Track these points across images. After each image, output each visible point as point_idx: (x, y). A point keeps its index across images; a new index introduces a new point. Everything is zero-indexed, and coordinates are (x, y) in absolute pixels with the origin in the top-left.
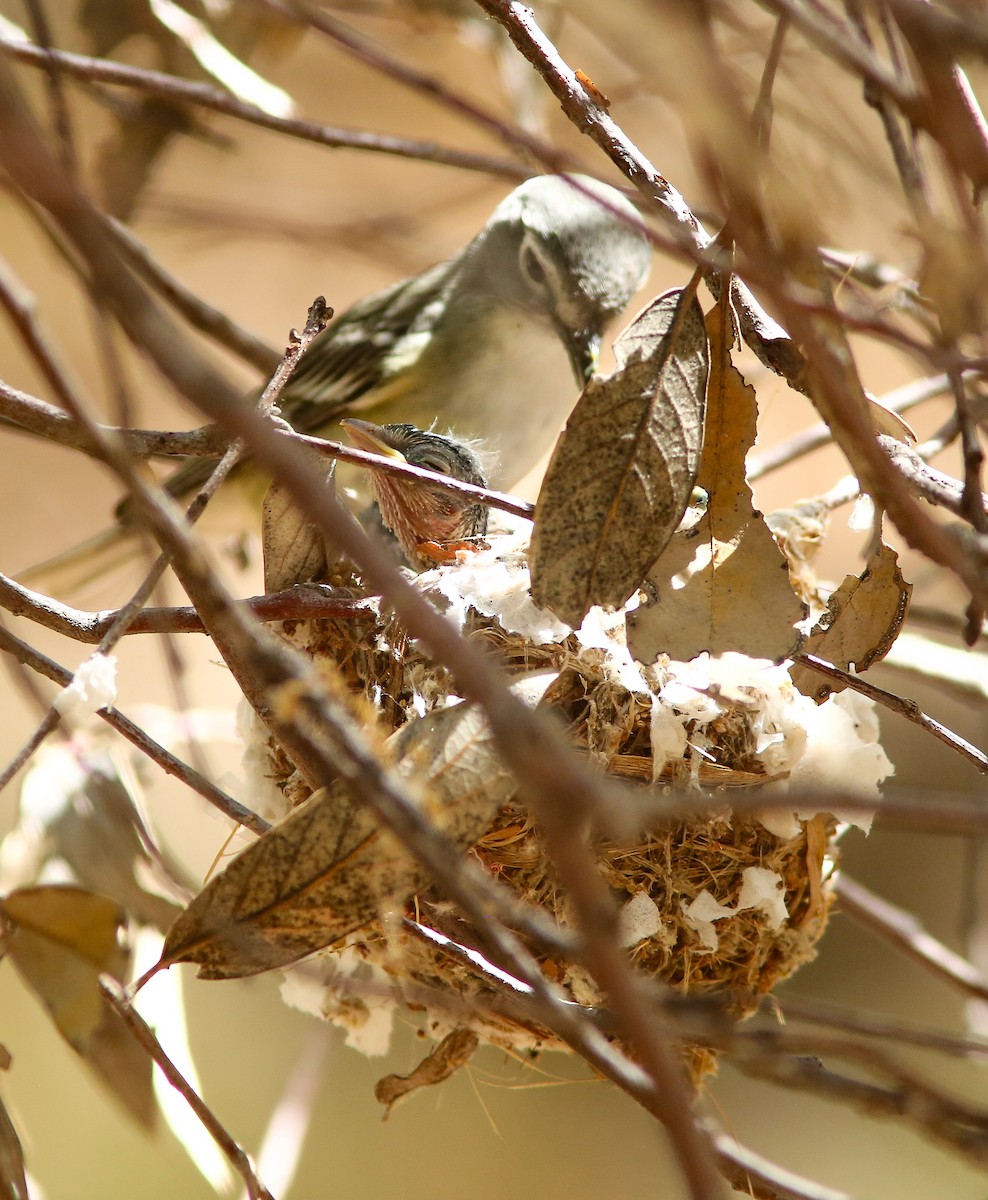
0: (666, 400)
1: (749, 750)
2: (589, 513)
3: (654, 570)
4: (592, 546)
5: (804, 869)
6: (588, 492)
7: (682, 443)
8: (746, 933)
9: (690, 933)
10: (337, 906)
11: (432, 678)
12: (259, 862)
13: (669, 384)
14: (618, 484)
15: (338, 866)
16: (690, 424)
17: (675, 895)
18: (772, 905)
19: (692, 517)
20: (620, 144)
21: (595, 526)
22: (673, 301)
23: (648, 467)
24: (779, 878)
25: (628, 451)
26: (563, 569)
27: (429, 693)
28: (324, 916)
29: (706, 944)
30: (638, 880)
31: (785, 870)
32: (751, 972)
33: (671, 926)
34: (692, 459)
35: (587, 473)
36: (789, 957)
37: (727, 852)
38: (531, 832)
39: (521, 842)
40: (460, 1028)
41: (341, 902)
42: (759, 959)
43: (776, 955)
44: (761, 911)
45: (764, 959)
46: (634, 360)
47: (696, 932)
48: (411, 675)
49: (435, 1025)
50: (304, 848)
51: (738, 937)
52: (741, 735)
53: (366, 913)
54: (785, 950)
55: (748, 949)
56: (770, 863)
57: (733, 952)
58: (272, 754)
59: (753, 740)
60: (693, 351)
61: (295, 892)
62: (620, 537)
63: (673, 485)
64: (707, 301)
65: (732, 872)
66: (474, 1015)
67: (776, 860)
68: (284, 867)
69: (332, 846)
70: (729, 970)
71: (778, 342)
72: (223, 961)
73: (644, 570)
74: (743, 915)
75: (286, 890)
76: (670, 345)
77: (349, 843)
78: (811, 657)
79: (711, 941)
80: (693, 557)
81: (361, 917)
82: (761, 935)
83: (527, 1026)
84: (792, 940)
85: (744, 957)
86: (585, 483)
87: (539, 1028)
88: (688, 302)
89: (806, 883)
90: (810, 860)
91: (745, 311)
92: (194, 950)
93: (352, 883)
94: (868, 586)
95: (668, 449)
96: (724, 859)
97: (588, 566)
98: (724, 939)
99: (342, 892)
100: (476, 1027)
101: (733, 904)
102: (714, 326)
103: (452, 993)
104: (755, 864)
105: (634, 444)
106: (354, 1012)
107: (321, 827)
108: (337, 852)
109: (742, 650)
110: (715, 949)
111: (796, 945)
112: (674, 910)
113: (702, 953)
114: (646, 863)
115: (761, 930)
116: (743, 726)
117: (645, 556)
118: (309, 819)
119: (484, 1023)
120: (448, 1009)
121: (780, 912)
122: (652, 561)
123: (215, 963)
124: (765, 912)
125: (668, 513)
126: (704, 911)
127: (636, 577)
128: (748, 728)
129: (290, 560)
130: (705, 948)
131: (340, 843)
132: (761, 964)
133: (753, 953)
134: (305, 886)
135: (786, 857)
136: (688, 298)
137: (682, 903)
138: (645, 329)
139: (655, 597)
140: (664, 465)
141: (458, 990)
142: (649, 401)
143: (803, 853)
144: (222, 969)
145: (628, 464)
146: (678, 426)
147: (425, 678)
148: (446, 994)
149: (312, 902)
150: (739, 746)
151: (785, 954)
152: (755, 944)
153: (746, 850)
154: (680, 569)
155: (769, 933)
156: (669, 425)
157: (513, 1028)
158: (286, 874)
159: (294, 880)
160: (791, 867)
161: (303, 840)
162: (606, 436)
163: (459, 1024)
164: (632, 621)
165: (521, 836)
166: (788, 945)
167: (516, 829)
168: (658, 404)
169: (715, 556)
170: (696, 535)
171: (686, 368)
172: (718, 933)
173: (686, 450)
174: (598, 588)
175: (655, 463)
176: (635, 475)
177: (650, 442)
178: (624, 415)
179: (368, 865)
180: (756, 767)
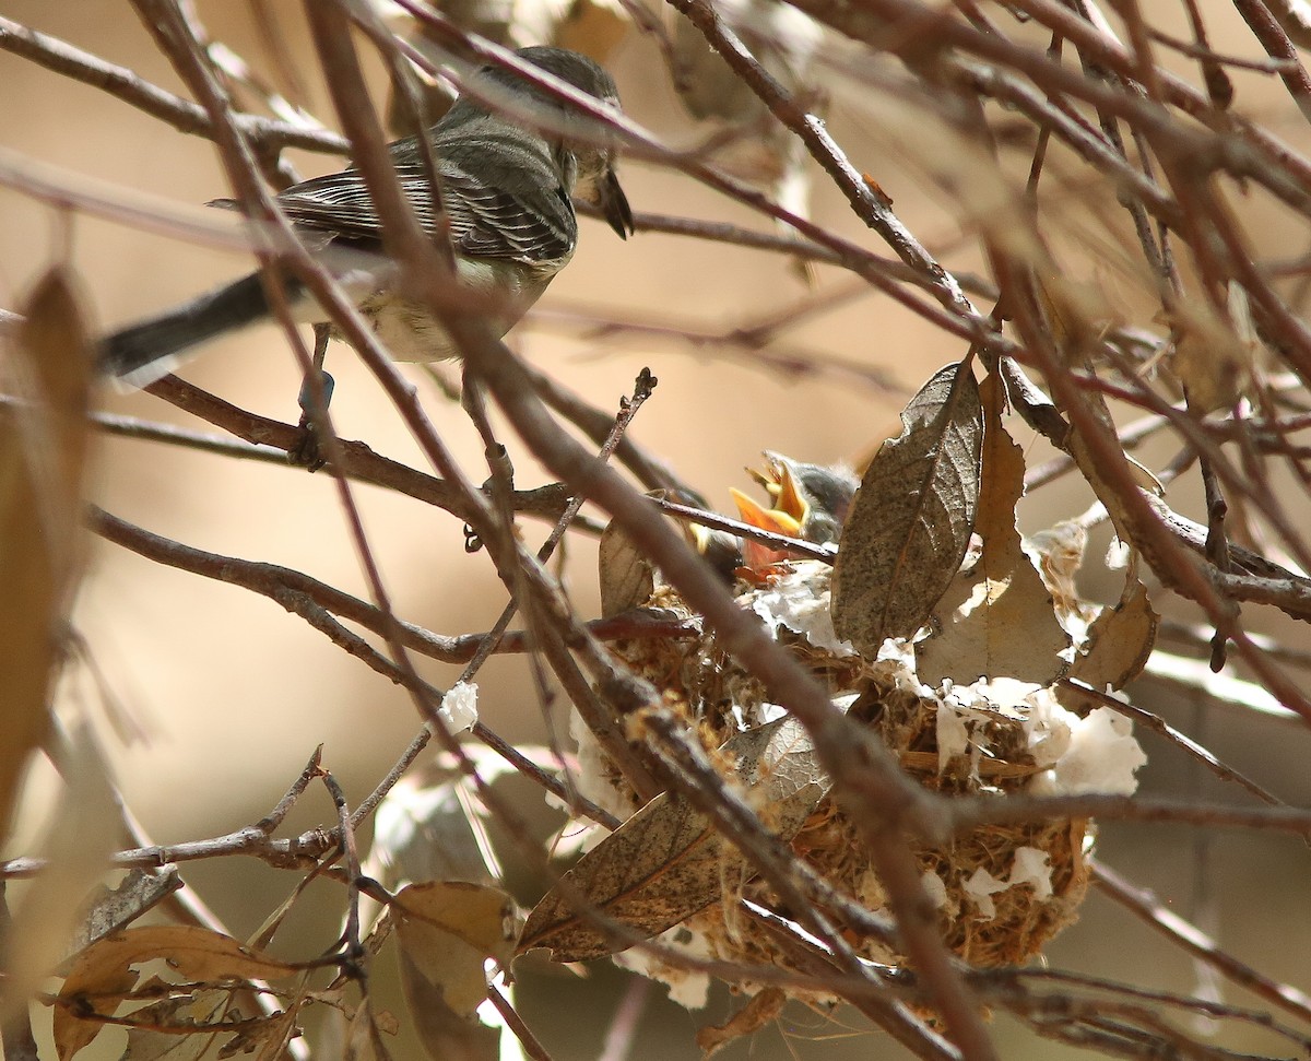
0: (947, 459)
1: (1021, 746)
2: (882, 559)
3: (938, 607)
4: (885, 587)
5: (1068, 846)
6: (882, 540)
7: (962, 496)
8: (1019, 902)
9: (972, 905)
10: (671, 897)
11: (747, 688)
12: (604, 860)
13: (949, 446)
14: (907, 534)
15: (672, 863)
16: (967, 479)
17: (958, 871)
18: (1039, 881)
19: (970, 560)
20: (903, 238)
21: (887, 570)
22: (951, 374)
23: (932, 519)
24: (1047, 855)
25: (915, 505)
26: (861, 607)
27: (744, 701)
28: (660, 907)
29: (985, 913)
30: (926, 859)
31: (1051, 848)
32: (1023, 935)
33: (954, 899)
34: (970, 510)
35: (880, 524)
36: (1055, 921)
37: (1003, 834)
38: (833, 819)
39: (825, 828)
40: (770, 987)
41: (675, 894)
42: (1030, 923)
43: (1044, 920)
44: (1029, 884)
45: (1034, 923)
46: (918, 427)
47: (976, 903)
48: (730, 684)
49: (749, 984)
50: (643, 847)
51: (1012, 905)
52: (1015, 734)
53: (696, 902)
54: (1052, 916)
55: (1020, 916)
56: (1039, 843)
57: (1007, 919)
59: (1025, 738)
60: (969, 418)
61: (635, 885)
62: (911, 579)
63: (954, 533)
64: (980, 372)
65: (1006, 851)
67: (1044, 840)
68: (626, 864)
69: (666, 846)
70: (1004, 933)
71: (1043, 407)
72: (573, 946)
73: (930, 607)
74: (1016, 888)
75: (628, 883)
76: (952, 411)
77: (683, 843)
78: (1073, 680)
79: (989, 911)
80: (970, 595)
81: (691, 906)
82: (1031, 903)
84: (1058, 906)
85: (1016, 922)
86: (878, 533)
88: (964, 376)
89: (1068, 858)
90: (1073, 837)
91: (1013, 380)
92: (548, 937)
93: (684, 877)
94: (1122, 616)
95: (950, 503)
96: (1000, 839)
97: (882, 605)
98: (1000, 908)
99: (676, 885)
100: (784, 985)
101: (1005, 879)
102: (987, 394)
103: (763, 957)
104: (1026, 843)
105: (920, 499)
106: (676, 971)
107: (657, 829)
108: (671, 850)
109: (1016, 675)
110: (993, 917)
111: (1061, 911)
112: (957, 885)
113: (982, 921)
115: (1031, 900)
116: (1016, 726)
117: (931, 595)
118: (647, 825)
119: (791, 983)
121: (1045, 889)
122: (937, 599)
123: (565, 948)
124: (1032, 885)
125: (952, 555)
126: (981, 886)
127: (922, 613)
128: (1020, 728)
130: (984, 917)
131: (674, 839)
132: (1032, 928)
133: (1024, 919)
134: (644, 880)
135: (1052, 838)
136: (964, 370)
137: (963, 880)
138: (928, 399)
139: (938, 630)
140: (946, 516)
141: (769, 955)
142: (933, 461)
143: (1067, 833)
144: (572, 953)
145: (915, 515)
146: (958, 482)
147: (741, 688)
148: (758, 958)
149: (650, 894)
150: (1013, 743)
151: (1052, 919)
152: (1027, 912)
153: (1019, 831)
154: (956, 609)
155: (1037, 902)
156: (950, 481)
158: (628, 870)
159: (634, 875)
160: (1056, 845)
161: (642, 840)
162: (895, 492)
163: (769, 983)
164: (920, 651)
165: (824, 823)
166: (1055, 911)
167: (820, 817)
168: (940, 463)
169: (989, 594)
170: (975, 575)
171: (963, 432)
172: (995, 903)
173: (965, 503)
174: (891, 622)
175: (938, 515)
176: (922, 523)
177: (934, 497)
178: (911, 474)
179: (697, 861)
180: (1027, 759)
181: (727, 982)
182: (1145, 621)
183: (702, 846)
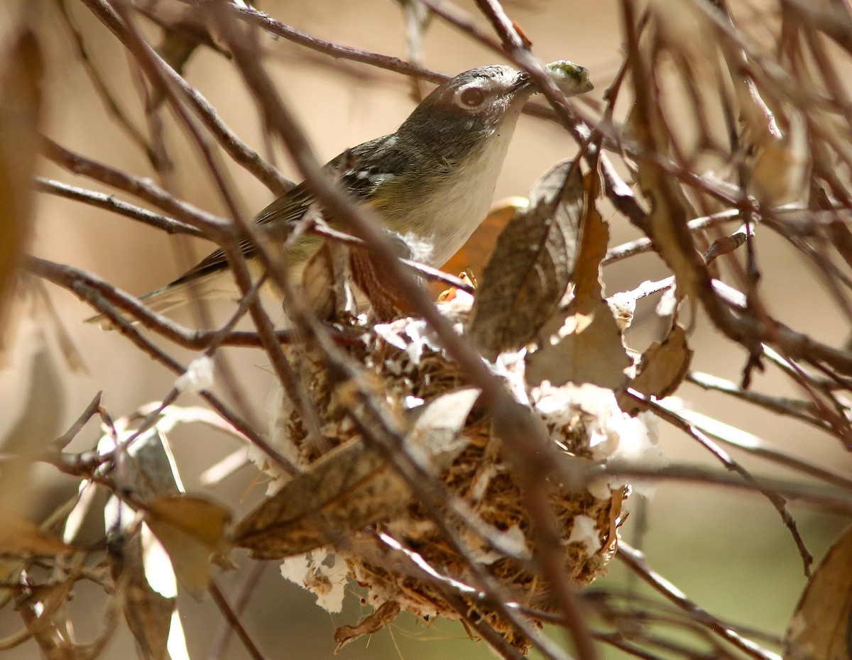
0: (558, 227)
1: (584, 444)
2: (507, 293)
3: (542, 331)
4: (508, 312)
5: (607, 520)
6: (507, 280)
7: (565, 254)
8: (572, 555)
10: (339, 521)
11: (399, 386)
13: (560, 217)
14: (526, 276)
15: (342, 497)
16: (571, 243)
18: (590, 539)
19: (568, 297)
21: (509, 301)
22: (566, 168)
23: (545, 267)
24: (595, 523)
25: (533, 257)
26: (489, 325)
27: (395, 395)
30: (513, 518)
31: (597, 518)
34: (571, 264)
35: (508, 268)
36: (593, 572)
37: (566, 505)
38: (450, 484)
40: (391, 600)
41: (341, 519)
42: (576, 572)
43: (587, 570)
44: (582, 543)
45: (579, 572)
46: (541, 202)
49: (375, 597)
50: (323, 484)
52: (581, 434)
54: (592, 568)
55: (572, 565)
56: (590, 514)
59: (588, 438)
60: (576, 199)
61: (314, 511)
62: (526, 309)
63: (559, 279)
64: (585, 168)
65: (568, 516)
66: (400, 592)
67: (593, 512)
68: (309, 495)
69: (339, 483)
71: (626, 198)
72: (266, 548)
73: (537, 329)
74: (572, 545)
76: (564, 195)
77: (351, 483)
78: (631, 391)
80: (563, 324)
82: (580, 557)
83: (434, 601)
84: (597, 561)
86: (507, 274)
87: (440, 603)
88: (574, 171)
89: (608, 527)
90: (611, 514)
91: (607, 176)
94: (667, 349)
95: (556, 257)
96: (563, 509)
97: (504, 324)
100: (401, 600)
101: (566, 536)
102: (587, 183)
104: (581, 513)
105: (537, 253)
106: (323, 585)
108: (342, 488)
109: (593, 382)
111: (599, 565)
114: (518, 508)
115: (581, 554)
116: (582, 430)
117: (538, 321)
119: (406, 598)
120: (385, 587)
121: (596, 544)
122: (542, 325)
123: (260, 550)
124: (585, 543)
125: (555, 294)
127: (531, 333)
128: (585, 431)
131: (345, 481)
132: (577, 575)
133: (574, 568)
134: (320, 508)
135: (599, 511)
136: (575, 165)
138: (549, 183)
139: (541, 347)
140: (553, 267)
141: (393, 577)
142: (548, 228)
143: (608, 509)
144: (266, 554)
145: (533, 264)
146: (564, 244)
147: (393, 386)
149: (323, 519)
150: (579, 441)
151: (591, 570)
152: (576, 562)
153: (577, 505)
154: (555, 332)
155: (585, 557)
156: (559, 242)
157: (424, 603)
159: (314, 504)
160: (601, 517)
161: (322, 479)
162: (521, 246)
163: (390, 597)
164: (528, 360)
166: (595, 564)
168: (553, 230)
169: (577, 326)
170: (568, 311)
171: (572, 209)
173: (567, 258)
174: (506, 339)
175: (549, 266)
176: (536, 272)
177: (547, 253)
178: (534, 234)
179: (360, 497)
180: (587, 454)
181: (358, 596)
182: (682, 353)
183: (364, 487)
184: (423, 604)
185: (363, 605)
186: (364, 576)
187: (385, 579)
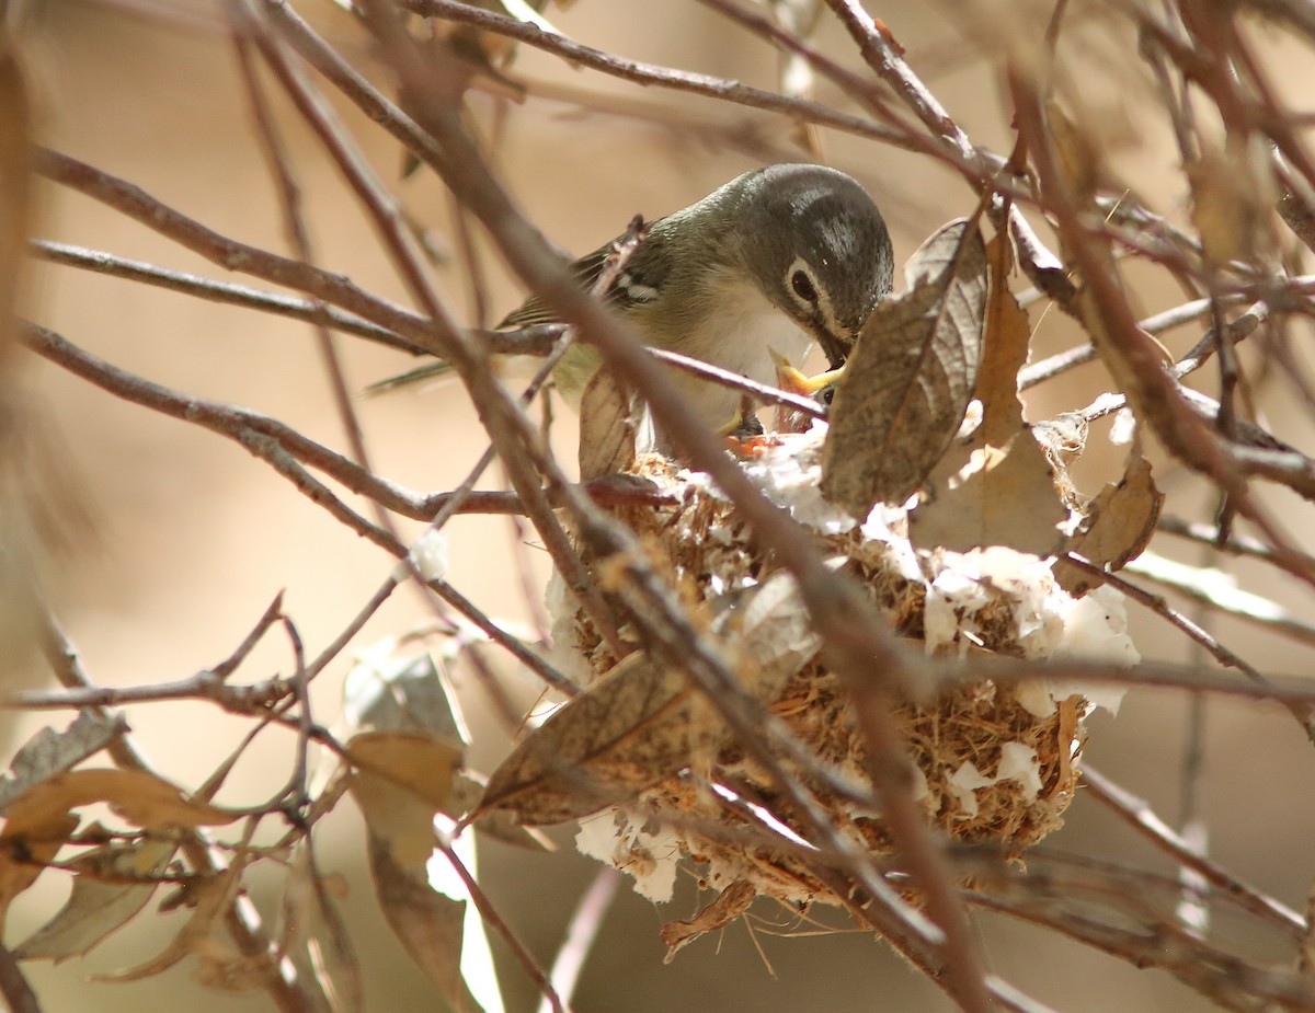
0: (950, 319)
1: (1012, 636)
2: (878, 419)
3: (934, 473)
4: (880, 449)
5: (1055, 746)
6: (878, 400)
7: (963, 359)
8: (1003, 802)
9: (953, 800)
10: (641, 762)
11: (730, 561)
12: (573, 720)
13: (953, 306)
14: (905, 394)
15: (644, 726)
16: (971, 342)
17: (940, 765)
18: (1027, 777)
19: (968, 427)
20: (913, 88)
21: (881, 432)
22: (958, 231)
23: (932, 380)
24: (1034, 753)
25: (914, 365)
26: (853, 469)
27: (725, 574)
28: (629, 772)
29: (967, 810)
31: (1039, 746)
32: (1005, 838)
33: (936, 792)
34: (971, 374)
35: (877, 383)
36: (1039, 825)
37: (989, 728)
38: (813, 704)
39: (804, 713)
40: (740, 879)
41: (645, 759)
42: (1013, 826)
43: (1027, 823)
44: (1017, 782)
45: (1017, 826)
46: (921, 282)
47: (958, 799)
48: (711, 558)
49: (717, 876)
50: (615, 708)
51: (995, 805)
52: (1005, 622)
53: (667, 769)
54: (1035, 818)
55: (1004, 816)
56: (1026, 739)
57: (989, 818)
58: (580, 627)
59: (1015, 627)
60: (974, 276)
61: (604, 748)
62: (907, 443)
63: (954, 396)
64: (988, 232)
65: (992, 745)
66: (753, 867)
67: (1032, 737)
68: (595, 725)
69: (638, 707)
70: (985, 835)
71: (1052, 271)
72: (537, 809)
73: (925, 472)
74: (1001, 785)
75: (596, 746)
76: (955, 269)
77: (654, 705)
78: (1073, 555)
79: (971, 807)
80: (968, 461)
81: (662, 773)
82: (1015, 803)
83: (801, 878)
84: (1043, 809)
85: (999, 823)
86: (875, 392)
87: (811, 881)
88: (972, 234)
89: (1056, 759)
90: (1061, 738)
91: (1022, 242)
92: (511, 799)
93: (656, 741)
94: (1125, 493)
95: (949, 364)
96: (985, 734)
97: (875, 467)
98: (982, 807)
99: (647, 750)
100: (754, 878)
101: (992, 775)
102: (993, 254)
103: (734, 848)
104: (1013, 739)
105: (920, 359)
106: (642, 862)
107: (630, 690)
108: (643, 714)
109: (1011, 546)
110: (975, 815)
111: (1045, 815)
112: (939, 778)
113: (963, 818)
114: (917, 735)
115: (1016, 799)
116: (1007, 614)
117: (926, 460)
118: (619, 683)
119: (761, 875)
120: (730, 861)
121: (1035, 783)
122: (932, 465)
123: (529, 811)
124: (1020, 783)
125: (950, 418)
126: (966, 780)
127: (917, 478)
128: (1011, 617)
129: (604, 451)
130: (965, 814)
131: (647, 702)
132: (1014, 831)
133: (1007, 820)
134: (614, 742)
135: (1040, 735)
136: (972, 226)
137: (947, 772)
138: (933, 256)
139: (933, 496)
140: (945, 379)
141: (740, 845)
142: (934, 320)
143: (1055, 731)
144: (536, 817)
145: (914, 376)
146: (959, 344)
147: (723, 562)
149: (619, 759)
150: (1003, 633)
151: (1036, 822)
152: (1010, 812)
153: (1005, 727)
154: (955, 472)
155: (1022, 803)
156: (952, 342)
157: (789, 882)
158: (597, 732)
159: (603, 738)
160: (1044, 744)
161: (613, 701)
162: (895, 350)
163: (739, 876)
164: (913, 517)
165: (803, 708)
166: (1039, 814)
167: (799, 701)
168: (942, 323)
169: (988, 461)
170: (973, 442)
171: (969, 291)
172: (978, 800)
173: (966, 365)
174: (883, 486)
175: (936, 378)
176: (920, 386)
177: (934, 358)
178: (911, 332)
179: (670, 726)
180: (1017, 651)
181: (695, 876)
182: (1148, 498)
183: (675, 710)
184: (787, 885)
185: (701, 888)
186: (699, 845)
187: (728, 849)
